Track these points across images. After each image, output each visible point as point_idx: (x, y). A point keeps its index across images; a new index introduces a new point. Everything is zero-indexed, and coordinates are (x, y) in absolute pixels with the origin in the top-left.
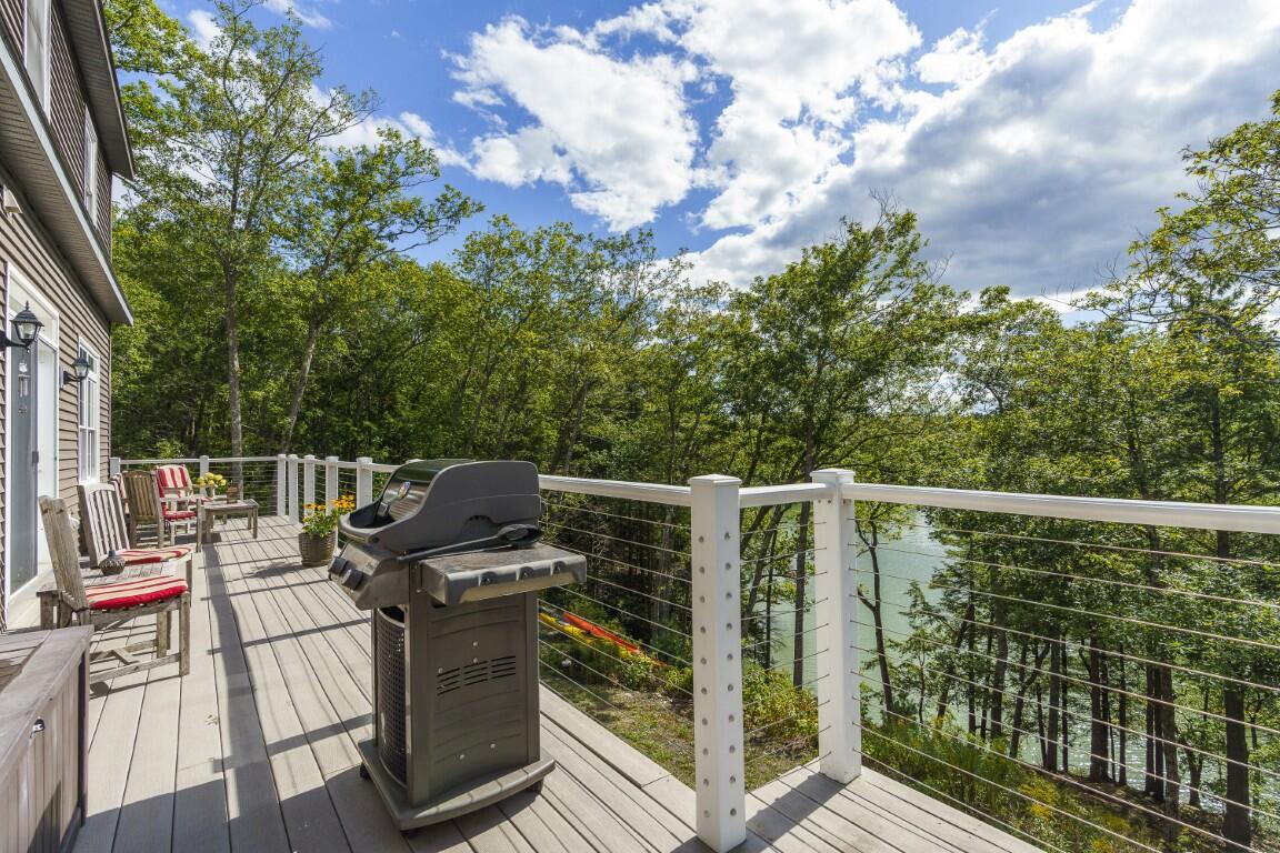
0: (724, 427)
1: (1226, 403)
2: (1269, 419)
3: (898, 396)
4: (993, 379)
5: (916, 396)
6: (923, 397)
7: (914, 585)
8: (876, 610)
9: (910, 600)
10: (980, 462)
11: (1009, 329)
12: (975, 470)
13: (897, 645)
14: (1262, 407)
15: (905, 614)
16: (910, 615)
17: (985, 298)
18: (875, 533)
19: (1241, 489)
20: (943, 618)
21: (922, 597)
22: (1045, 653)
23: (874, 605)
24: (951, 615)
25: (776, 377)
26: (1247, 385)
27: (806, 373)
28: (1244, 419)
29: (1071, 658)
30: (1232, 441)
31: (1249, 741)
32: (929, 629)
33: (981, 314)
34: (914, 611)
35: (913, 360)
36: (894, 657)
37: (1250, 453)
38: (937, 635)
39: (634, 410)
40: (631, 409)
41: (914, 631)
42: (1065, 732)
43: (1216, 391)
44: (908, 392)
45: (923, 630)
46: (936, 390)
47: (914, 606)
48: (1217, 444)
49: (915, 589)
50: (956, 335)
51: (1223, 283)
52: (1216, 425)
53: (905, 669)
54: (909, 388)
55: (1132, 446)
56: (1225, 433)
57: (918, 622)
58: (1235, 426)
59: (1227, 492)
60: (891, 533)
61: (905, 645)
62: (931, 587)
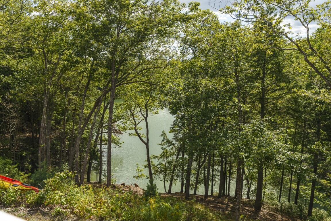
0: (72, 63)
1: (268, 58)
2: (279, 64)
3: (157, 51)
4: (193, 44)
5: (164, 51)
6: (167, 51)
7: (163, 132)
8: (147, 144)
9: (162, 138)
10: (181, 81)
11: (200, 22)
12: (179, 85)
13: (156, 157)
14: (278, 59)
15: (159, 144)
16: (161, 144)
17: (190, 7)
18: (147, 111)
19: (269, 90)
20: (173, 144)
21: (166, 137)
22: (207, 154)
23: (146, 142)
24: (177, 143)
25: (96, 38)
26: (274, 51)
27: (111, 36)
28: (273, 64)
29: (216, 154)
30: (268, 72)
31: (264, 175)
32: (168, 149)
33: (188, 14)
34: (163, 143)
35: (162, 34)
36: (155, 162)
37: (273, 77)
38: (171, 151)
39: (30, 53)
40: (28, 52)
41: (163, 151)
42: (212, 180)
43: (265, 52)
44: (161, 49)
45: (166, 150)
46: (172, 48)
47: (163, 141)
48: (264, 73)
49: (164, 134)
50: (179, 23)
51: (271, 11)
52: (264, 66)
53: (159, 166)
54: (161, 47)
55: (236, 74)
56: (266, 69)
57: (164, 147)
58: (269, 67)
59: (265, 91)
60: (154, 111)
61: (160, 157)
62: (169, 133)
